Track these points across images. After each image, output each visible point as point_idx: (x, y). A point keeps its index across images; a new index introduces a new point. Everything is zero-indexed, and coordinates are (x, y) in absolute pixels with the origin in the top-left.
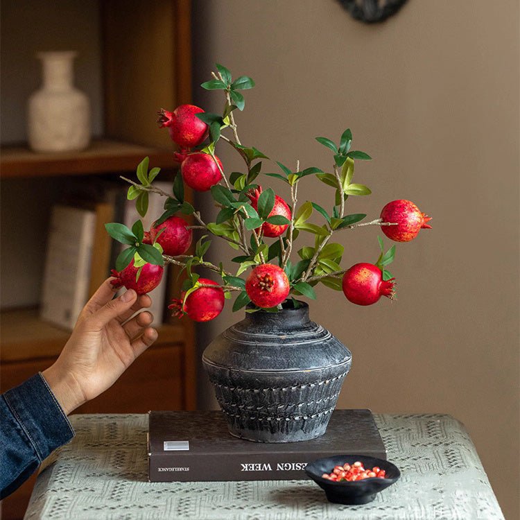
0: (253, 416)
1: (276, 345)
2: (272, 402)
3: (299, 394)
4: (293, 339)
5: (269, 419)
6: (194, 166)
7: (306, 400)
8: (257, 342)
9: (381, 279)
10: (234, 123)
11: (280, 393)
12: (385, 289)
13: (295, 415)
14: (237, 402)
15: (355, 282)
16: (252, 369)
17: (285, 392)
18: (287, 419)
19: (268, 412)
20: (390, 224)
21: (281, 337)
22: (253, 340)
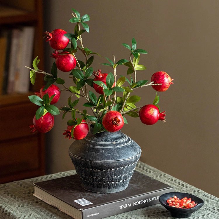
0: (100, 181)
1: (112, 147)
2: (111, 175)
3: (123, 170)
4: (118, 144)
5: (109, 183)
6: (64, 60)
7: (126, 173)
8: (102, 147)
9: (159, 113)
10: (81, 38)
11: (115, 171)
12: (161, 117)
13: (121, 180)
14: (92, 175)
15: (148, 115)
16: (102, 160)
17: (118, 170)
18: (117, 182)
19: (108, 180)
20: (159, 84)
21: (113, 143)
22: (100, 145)
